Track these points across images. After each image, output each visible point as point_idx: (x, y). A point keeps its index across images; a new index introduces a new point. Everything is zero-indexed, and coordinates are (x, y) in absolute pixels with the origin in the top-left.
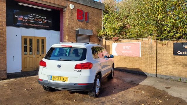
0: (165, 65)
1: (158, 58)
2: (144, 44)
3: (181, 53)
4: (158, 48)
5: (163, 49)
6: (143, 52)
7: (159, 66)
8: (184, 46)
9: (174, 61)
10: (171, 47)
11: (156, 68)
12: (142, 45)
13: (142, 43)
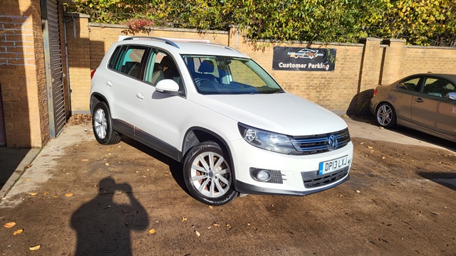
3: (284, 66)
8: (289, 53)
10: (268, 54)
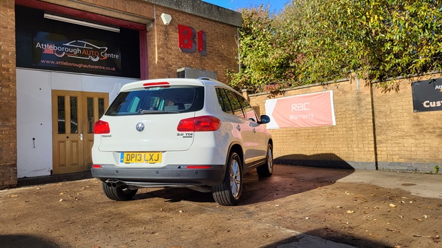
0: (396, 137)
1: (376, 122)
2: (341, 92)
4: (374, 100)
5: (387, 101)
6: (339, 113)
7: (381, 142)
9: (417, 125)
10: (405, 92)
11: (375, 148)
12: (336, 97)
13: (336, 90)
